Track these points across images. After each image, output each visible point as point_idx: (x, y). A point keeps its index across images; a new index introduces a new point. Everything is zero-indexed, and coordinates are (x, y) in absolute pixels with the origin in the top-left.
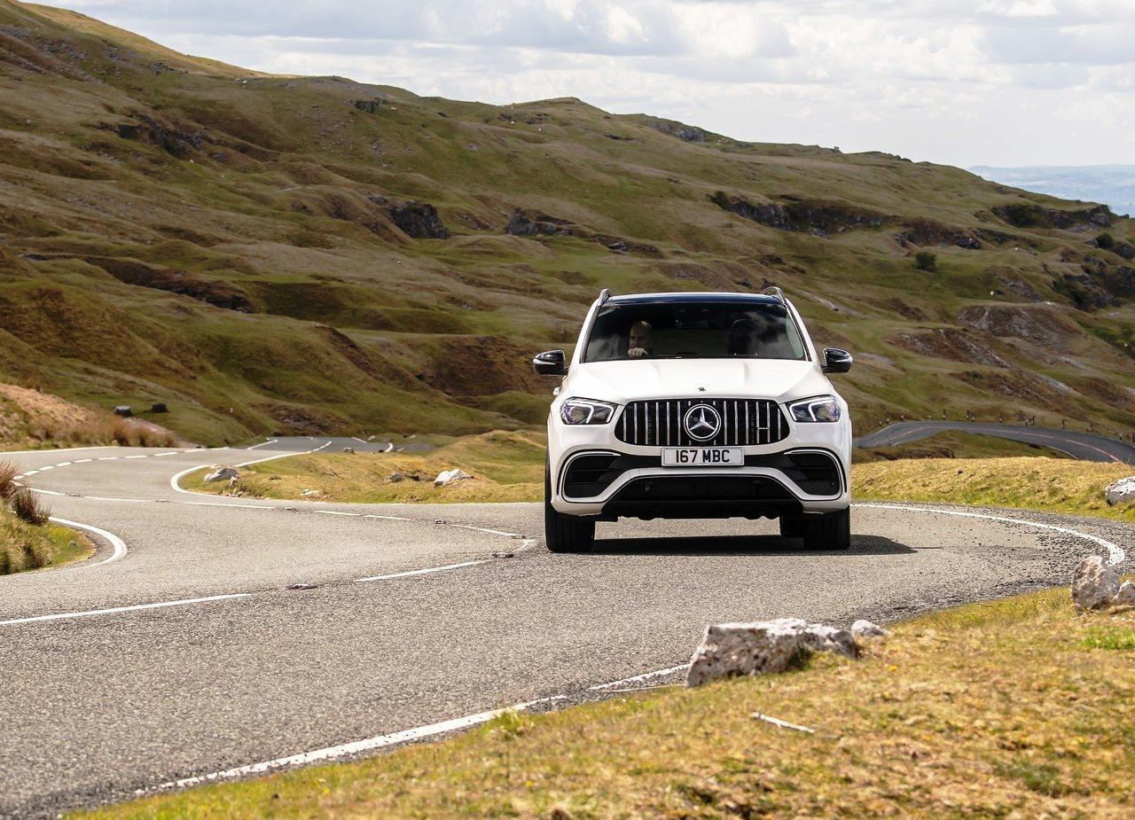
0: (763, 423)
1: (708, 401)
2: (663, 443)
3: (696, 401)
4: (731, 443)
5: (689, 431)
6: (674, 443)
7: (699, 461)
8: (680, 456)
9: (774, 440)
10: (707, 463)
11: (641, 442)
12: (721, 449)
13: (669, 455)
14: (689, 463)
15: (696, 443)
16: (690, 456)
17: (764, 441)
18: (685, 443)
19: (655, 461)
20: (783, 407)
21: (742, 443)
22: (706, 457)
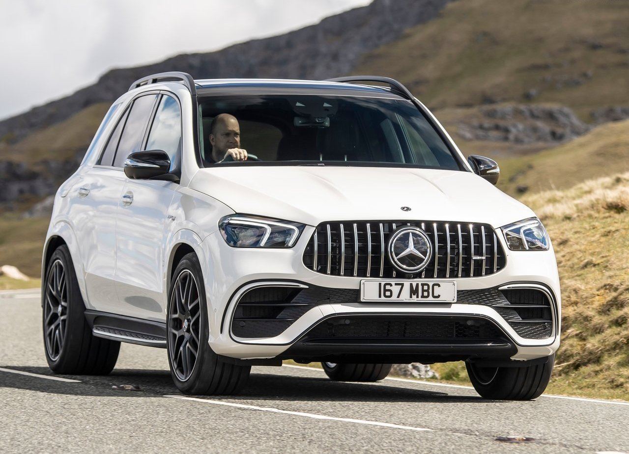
0: (479, 252)
1: (417, 223)
2: (362, 273)
3: (402, 223)
4: (442, 275)
5: (395, 260)
6: (375, 274)
7: (405, 296)
8: (384, 291)
9: (490, 271)
10: (414, 299)
11: (335, 272)
12: (431, 282)
13: (370, 288)
14: (394, 298)
15: (401, 275)
16: (395, 289)
17: (478, 274)
18: (388, 275)
19: (353, 296)
20: (498, 232)
21: (454, 275)
22: (414, 291)
